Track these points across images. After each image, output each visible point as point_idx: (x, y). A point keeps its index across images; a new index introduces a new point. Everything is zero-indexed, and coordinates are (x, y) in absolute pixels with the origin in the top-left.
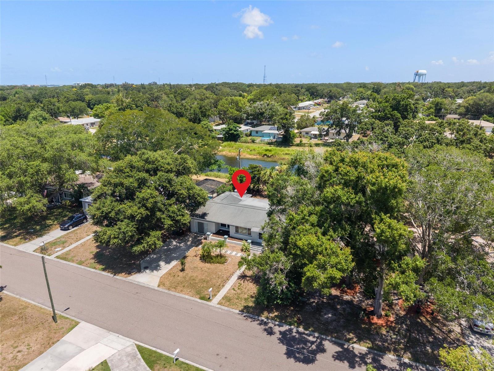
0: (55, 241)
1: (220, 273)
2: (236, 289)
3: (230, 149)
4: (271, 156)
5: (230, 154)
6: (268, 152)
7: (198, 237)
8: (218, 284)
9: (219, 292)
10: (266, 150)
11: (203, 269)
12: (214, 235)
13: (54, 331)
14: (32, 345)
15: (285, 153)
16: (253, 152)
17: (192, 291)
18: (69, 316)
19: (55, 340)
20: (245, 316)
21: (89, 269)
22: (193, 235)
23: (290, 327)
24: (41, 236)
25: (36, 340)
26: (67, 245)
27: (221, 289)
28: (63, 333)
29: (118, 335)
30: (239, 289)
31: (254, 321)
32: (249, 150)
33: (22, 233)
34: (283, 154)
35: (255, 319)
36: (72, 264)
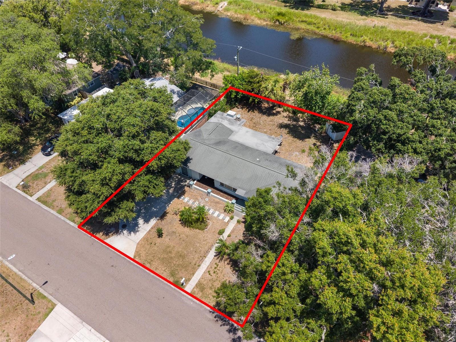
0: (37, 173)
1: (198, 245)
2: (212, 273)
3: (237, 7)
4: (284, 22)
5: (236, 16)
6: (281, 17)
7: (182, 181)
8: (194, 262)
9: (193, 274)
10: (279, 14)
11: (181, 236)
12: (199, 183)
13: (31, 317)
14: (10, 335)
15: (301, 20)
16: (263, 15)
17: (166, 270)
18: (46, 294)
19: (32, 330)
20: (215, 317)
21: (68, 221)
22: (177, 177)
23: (259, 340)
24: (23, 162)
25: (15, 329)
26: (49, 181)
27: (197, 270)
28: (39, 321)
29: (90, 328)
30: (214, 272)
31: (224, 325)
32: (259, 12)
33: (7, 155)
34: (299, 21)
35: (225, 321)
36: (52, 211)
